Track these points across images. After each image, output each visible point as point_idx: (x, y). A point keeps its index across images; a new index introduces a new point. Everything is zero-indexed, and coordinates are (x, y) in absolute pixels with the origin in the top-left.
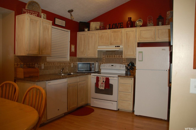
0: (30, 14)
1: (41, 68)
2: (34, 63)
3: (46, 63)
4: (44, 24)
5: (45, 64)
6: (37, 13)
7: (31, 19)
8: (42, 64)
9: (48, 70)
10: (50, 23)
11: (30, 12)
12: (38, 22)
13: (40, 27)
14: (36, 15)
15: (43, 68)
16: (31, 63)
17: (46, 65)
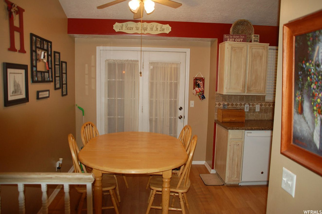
0: (233, 39)
1: (255, 110)
2: (243, 104)
3: (263, 104)
4: (254, 50)
5: (261, 105)
6: (243, 37)
7: (232, 48)
8: (257, 104)
9: (266, 113)
10: (264, 47)
11: (233, 38)
12: (243, 49)
13: (247, 56)
14: (242, 39)
15: (259, 111)
16: (238, 103)
17: (263, 106)
